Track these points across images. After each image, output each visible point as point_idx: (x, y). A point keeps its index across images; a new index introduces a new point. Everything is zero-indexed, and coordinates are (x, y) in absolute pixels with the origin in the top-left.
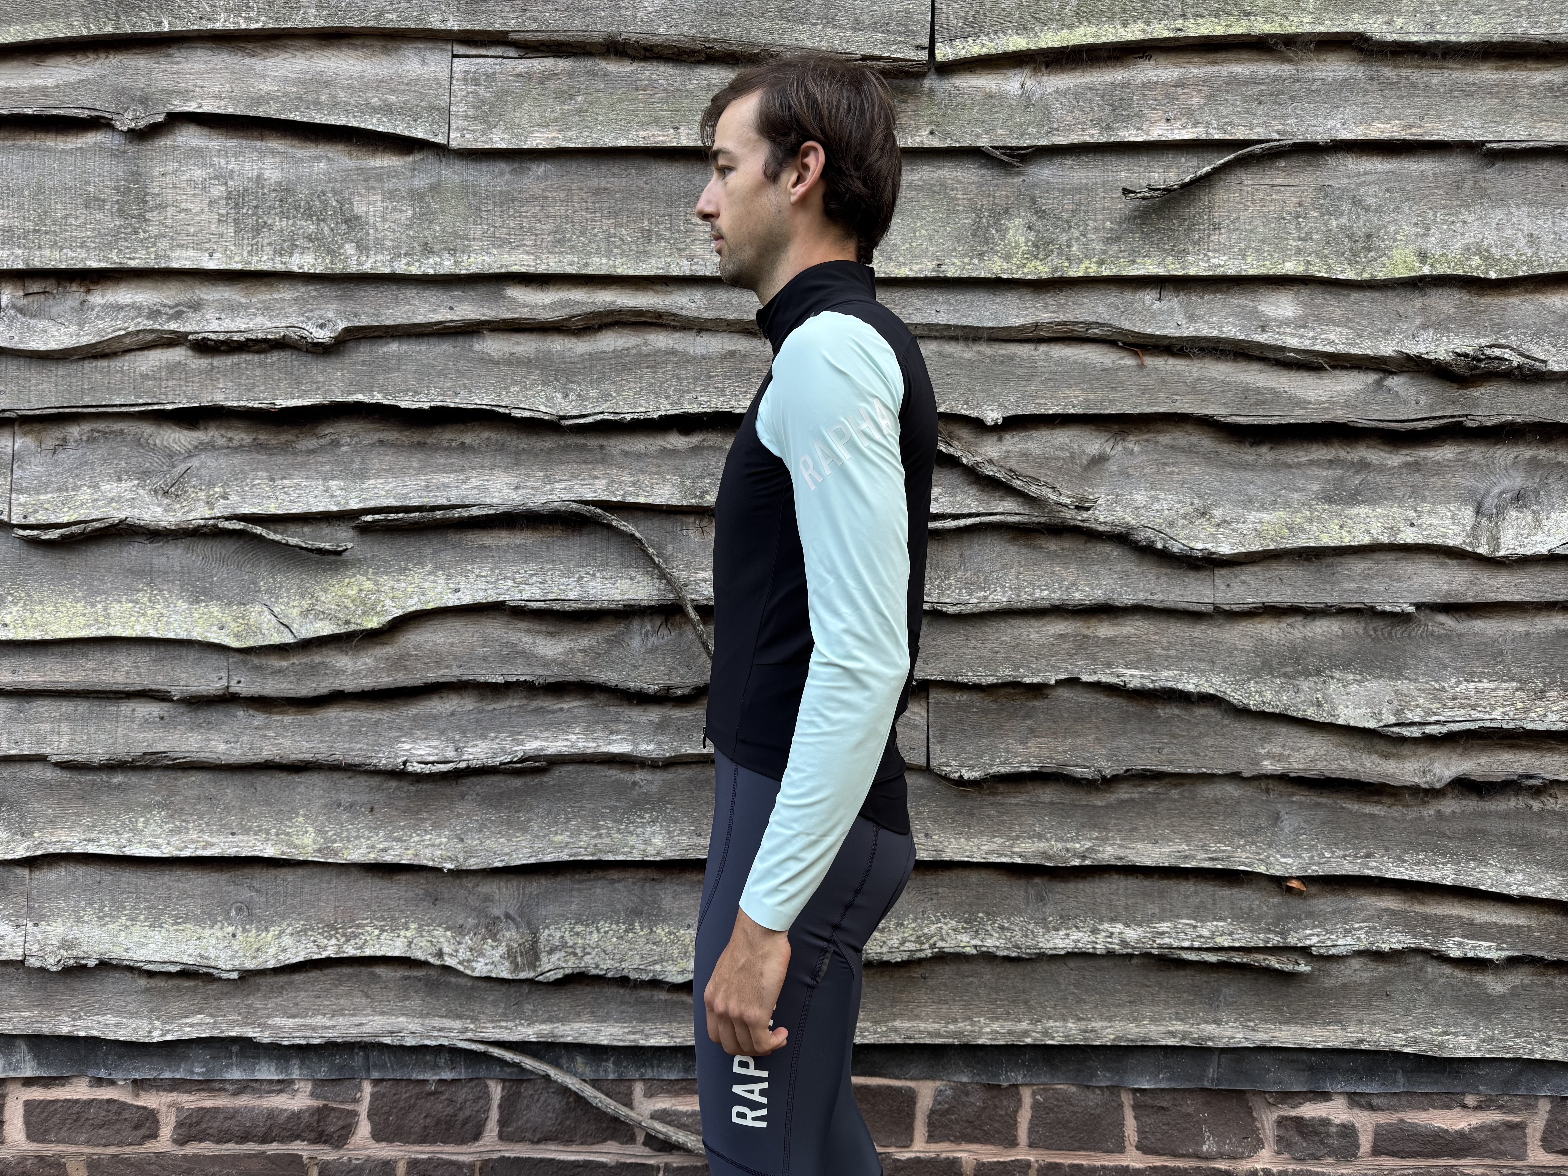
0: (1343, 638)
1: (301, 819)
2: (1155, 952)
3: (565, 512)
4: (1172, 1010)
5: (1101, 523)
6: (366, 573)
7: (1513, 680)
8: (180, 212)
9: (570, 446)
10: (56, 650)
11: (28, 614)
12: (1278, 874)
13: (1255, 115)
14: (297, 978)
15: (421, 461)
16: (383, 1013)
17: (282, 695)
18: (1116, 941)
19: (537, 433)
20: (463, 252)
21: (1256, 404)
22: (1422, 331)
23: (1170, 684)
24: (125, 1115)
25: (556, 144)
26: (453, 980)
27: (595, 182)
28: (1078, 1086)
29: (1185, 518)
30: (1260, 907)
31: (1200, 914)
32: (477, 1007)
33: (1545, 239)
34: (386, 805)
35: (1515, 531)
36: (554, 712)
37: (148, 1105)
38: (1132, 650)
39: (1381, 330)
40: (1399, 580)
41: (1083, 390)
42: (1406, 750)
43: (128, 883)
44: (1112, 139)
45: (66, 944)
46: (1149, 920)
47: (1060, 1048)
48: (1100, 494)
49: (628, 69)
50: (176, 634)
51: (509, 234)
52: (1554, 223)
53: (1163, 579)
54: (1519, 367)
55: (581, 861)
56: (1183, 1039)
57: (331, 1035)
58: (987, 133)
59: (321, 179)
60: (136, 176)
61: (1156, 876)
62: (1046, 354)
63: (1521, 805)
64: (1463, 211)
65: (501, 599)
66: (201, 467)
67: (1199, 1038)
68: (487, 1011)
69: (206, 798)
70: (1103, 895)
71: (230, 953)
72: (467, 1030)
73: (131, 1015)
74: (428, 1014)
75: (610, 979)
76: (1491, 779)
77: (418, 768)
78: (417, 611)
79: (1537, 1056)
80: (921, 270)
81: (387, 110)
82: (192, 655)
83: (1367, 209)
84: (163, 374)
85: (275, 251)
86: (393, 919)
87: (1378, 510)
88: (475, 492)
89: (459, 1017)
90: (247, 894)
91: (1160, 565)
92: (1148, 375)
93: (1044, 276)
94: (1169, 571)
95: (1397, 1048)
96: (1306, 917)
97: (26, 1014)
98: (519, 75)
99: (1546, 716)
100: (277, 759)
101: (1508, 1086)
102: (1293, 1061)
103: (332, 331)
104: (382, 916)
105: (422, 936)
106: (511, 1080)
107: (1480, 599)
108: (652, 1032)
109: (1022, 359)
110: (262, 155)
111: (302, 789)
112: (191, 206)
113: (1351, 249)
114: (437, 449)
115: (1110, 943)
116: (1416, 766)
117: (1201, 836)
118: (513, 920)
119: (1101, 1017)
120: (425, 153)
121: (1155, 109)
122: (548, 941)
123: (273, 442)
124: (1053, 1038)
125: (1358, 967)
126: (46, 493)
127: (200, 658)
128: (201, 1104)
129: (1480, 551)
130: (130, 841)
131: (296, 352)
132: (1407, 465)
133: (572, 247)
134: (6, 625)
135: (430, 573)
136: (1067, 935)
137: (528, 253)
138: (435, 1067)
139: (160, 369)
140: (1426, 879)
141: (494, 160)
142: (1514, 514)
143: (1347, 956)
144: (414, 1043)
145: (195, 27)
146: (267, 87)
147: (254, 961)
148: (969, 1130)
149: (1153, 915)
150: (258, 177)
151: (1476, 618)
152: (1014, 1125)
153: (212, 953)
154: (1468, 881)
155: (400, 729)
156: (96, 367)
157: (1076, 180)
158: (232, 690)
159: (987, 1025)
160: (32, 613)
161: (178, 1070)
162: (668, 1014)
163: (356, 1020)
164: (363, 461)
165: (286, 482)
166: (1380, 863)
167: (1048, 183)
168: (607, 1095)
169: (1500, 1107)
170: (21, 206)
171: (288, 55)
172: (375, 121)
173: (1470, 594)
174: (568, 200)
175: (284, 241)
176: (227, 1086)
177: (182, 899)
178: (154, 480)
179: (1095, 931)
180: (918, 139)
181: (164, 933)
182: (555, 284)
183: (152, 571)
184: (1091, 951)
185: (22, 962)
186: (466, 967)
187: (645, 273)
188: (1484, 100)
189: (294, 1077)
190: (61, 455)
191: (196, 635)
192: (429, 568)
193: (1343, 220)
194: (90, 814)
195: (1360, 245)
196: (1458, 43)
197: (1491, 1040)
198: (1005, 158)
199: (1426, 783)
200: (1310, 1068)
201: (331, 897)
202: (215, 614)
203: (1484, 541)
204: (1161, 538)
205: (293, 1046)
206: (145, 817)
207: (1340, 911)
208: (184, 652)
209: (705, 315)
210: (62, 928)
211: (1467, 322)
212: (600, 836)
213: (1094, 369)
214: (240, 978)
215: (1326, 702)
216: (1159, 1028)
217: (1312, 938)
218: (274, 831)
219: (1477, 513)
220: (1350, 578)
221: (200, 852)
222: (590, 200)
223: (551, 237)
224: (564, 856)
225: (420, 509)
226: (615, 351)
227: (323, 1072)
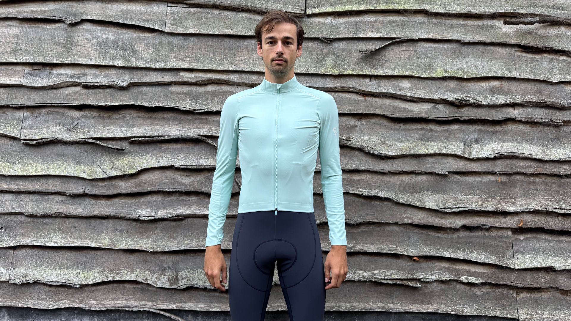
0: (427, 182)
1: (104, 234)
2: (373, 280)
3: (194, 138)
4: (379, 299)
5: (355, 145)
6: (131, 156)
7: (478, 195)
8: (82, 47)
9: (197, 119)
10: (30, 179)
11: (23, 167)
12: (410, 255)
13: (397, 31)
14: (99, 288)
15: (151, 122)
16: (126, 300)
17: (101, 194)
18: (361, 276)
19: (187, 115)
20: (168, 62)
21: (399, 112)
22: (446, 92)
23: (376, 194)
25: (197, 32)
26: (150, 288)
27: (208, 43)
29: (379, 144)
30: (405, 266)
31: (387, 268)
32: (157, 298)
33: (479, 67)
34: (132, 231)
35: (476, 150)
36: (187, 201)
38: (365, 183)
39: (434, 91)
40: (443, 164)
41: (349, 106)
42: (447, 216)
43: (46, 255)
44: (356, 37)
45: (24, 276)
46: (371, 270)
47: (344, 312)
48: (354, 137)
49: (219, 12)
50: (70, 174)
51: (182, 57)
52: (482, 63)
53: (373, 162)
54: (474, 103)
55: (193, 249)
56: (382, 309)
57: (109, 307)
58: (321, 34)
59: (126, 39)
60: (70, 37)
61: (373, 256)
62: (338, 95)
63: (483, 234)
64: (456, 59)
65: (173, 165)
66: (82, 123)
67: (387, 309)
68: (160, 299)
69: (74, 227)
70: (357, 261)
71: (77, 279)
72: (153, 305)
73: (43, 300)
74: (141, 300)
75: (201, 288)
76: (473, 226)
77: (143, 218)
79: (492, 315)
80: (302, 71)
81: (147, 20)
82: (74, 181)
83: (429, 57)
84: (73, 94)
85: (110, 60)
86: (132, 268)
87: (436, 143)
88: (166, 132)
89: (151, 301)
90: (85, 259)
91: (372, 158)
92: (367, 103)
93: (337, 74)
94: (374, 160)
95: (449, 312)
96: (420, 269)
97: (7, 299)
98: (187, 12)
99: (488, 206)
100: (98, 215)
102: (417, 317)
103: (126, 83)
104: (128, 267)
105: (141, 274)
107: (467, 170)
108: (214, 306)
110: (109, 31)
111: (105, 225)
112: (86, 46)
113: (425, 69)
114: (155, 119)
115: (359, 277)
116: (451, 221)
117: (387, 243)
118: (171, 269)
119: (357, 302)
120: (158, 33)
121: (368, 28)
122: (181, 275)
123: (105, 116)
124: (342, 309)
125: (436, 286)
126: (33, 129)
127: (76, 182)
129: (466, 156)
130: (48, 241)
131: (115, 89)
132: (444, 130)
133: (200, 61)
134: (15, 170)
135: (151, 157)
137: (187, 63)
138: (142, 319)
139: (72, 93)
140: (455, 257)
141: (178, 36)
142: (475, 145)
143: (432, 282)
144: (136, 310)
146: (111, 13)
147: (85, 282)
149: (373, 268)
150: (107, 38)
151: (466, 176)
153: (72, 279)
154: (468, 258)
155: (138, 206)
156: (52, 92)
157: (346, 48)
158: (85, 192)
160: (24, 167)
161: (56, 319)
162: (219, 300)
163: (117, 302)
164: (133, 122)
165: (108, 128)
166: (441, 252)
167: (338, 48)
170: (34, 44)
171: (118, 4)
172: (143, 23)
174: (200, 48)
175: (113, 57)
177: (63, 261)
178: (67, 126)
179: (355, 273)
181: (56, 272)
182: (195, 72)
183: (63, 154)
184: (353, 280)
185: (8, 281)
186: (154, 284)
187: (222, 69)
188: (461, 28)
190: (38, 118)
191: (76, 175)
192: (151, 155)
193: (423, 60)
194: (36, 232)
195: (427, 67)
196: (453, 13)
197: (477, 310)
198: (326, 41)
199: (454, 227)
200: (423, 319)
201: (112, 260)
202: (83, 168)
203: (467, 153)
204: (372, 150)
205: (96, 311)
206: (53, 233)
207: (430, 267)
208: (71, 180)
209: (239, 81)
210: (23, 270)
211: (459, 90)
212: (199, 241)
213: (352, 100)
214: (81, 287)
215: (423, 201)
216: (375, 305)
217: (421, 276)
218: (95, 238)
219: (465, 145)
220: (429, 164)
221: (71, 245)
222: (206, 48)
223: (194, 58)
224: (188, 248)
225: (149, 137)
226: (211, 91)
227: (105, 320)
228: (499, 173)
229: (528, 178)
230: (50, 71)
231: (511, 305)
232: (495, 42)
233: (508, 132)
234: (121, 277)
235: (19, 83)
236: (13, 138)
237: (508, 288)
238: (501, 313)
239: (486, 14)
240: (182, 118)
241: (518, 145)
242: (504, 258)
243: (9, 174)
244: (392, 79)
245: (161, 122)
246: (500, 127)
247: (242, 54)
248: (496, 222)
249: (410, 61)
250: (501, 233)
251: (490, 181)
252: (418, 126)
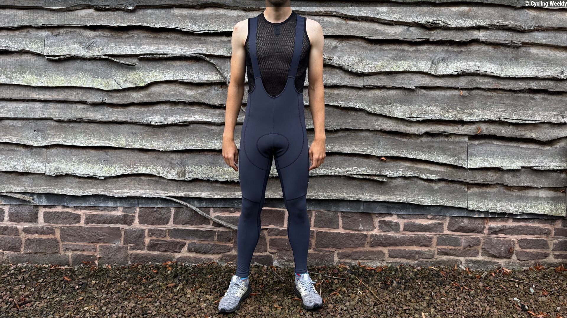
0: (397, 95)
1: (122, 137)
2: (347, 175)
3: (195, 56)
4: (351, 191)
5: (335, 64)
6: (141, 71)
7: (440, 107)
9: (196, 39)
10: (56, 90)
11: (48, 79)
12: (379, 155)
14: (120, 179)
15: (156, 42)
16: (143, 189)
17: (117, 103)
18: (337, 172)
19: (188, 35)
21: (376, 34)
22: (419, 16)
23: (352, 106)
24: (72, 216)
26: (162, 180)
28: (327, 210)
29: (357, 63)
30: (374, 164)
31: (359, 166)
32: (169, 188)
34: (145, 133)
35: (441, 68)
36: (191, 110)
37: (78, 213)
38: (343, 97)
39: (408, 15)
40: (411, 80)
41: (331, 29)
42: (413, 125)
43: (74, 153)
45: (57, 169)
46: (345, 167)
47: (322, 200)
48: (335, 56)
50: (89, 86)
53: (351, 79)
54: (443, 26)
55: (198, 149)
56: (354, 198)
57: (129, 194)
61: (347, 156)
62: (322, 19)
65: (177, 79)
66: (97, 41)
67: (358, 198)
68: (171, 188)
69: (96, 130)
70: (334, 160)
71: (102, 172)
72: (165, 193)
73: (74, 188)
74: (155, 189)
75: (205, 180)
76: (435, 133)
77: (154, 123)
78: (155, 82)
79: (445, 205)
82: (93, 92)
86: (146, 164)
87: (406, 62)
88: (170, 50)
89: (164, 190)
90: (106, 156)
91: (350, 75)
92: (348, 26)
94: (352, 77)
95: (409, 202)
96: (386, 167)
97: (45, 188)
99: (448, 116)
100: (116, 120)
101: (438, 213)
102: (383, 205)
103: (133, 6)
104: (143, 163)
105: (154, 168)
106: (177, 207)
107: (432, 86)
108: (215, 194)
111: (122, 129)
114: (161, 39)
115: (335, 173)
116: (415, 129)
117: (359, 145)
118: (179, 164)
119: (333, 192)
122: (188, 170)
123: (116, 35)
124: (320, 197)
125: (399, 181)
126: (54, 47)
127: (95, 93)
128: (92, 213)
129: (432, 73)
130: (75, 142)
131: (123, 12)
132: (414, 50)
134: (42, 82)
135: (158, 72)
136: (324, 170)
138: (156, 204)
139: (86, 15)
140: (417, 158)
142: (441, 64)
143: (397, 178)
144: (151, 197)
147: (108, 174)
149: (347, 166)
151: (432, 91)
153: (97, 172)
154: (428, 159)
155: (149, 113)
156: (68, 13)
158: (104, 101)
160: (50, 79)
161: (86, 204)
162: (220, 190)
163: (136, 191)
164: (141, 41)
165: (119, 46)
166: (406, 154)
168: (203, 211)
169: (436, 219)
176: (100, 208)
177: (89, 158)
178: (84, 44)
179: (331, 169)
181: (84, 166)
183: (82, 69)
184: (330, 174)
185: (44, 174)
186: (166, 177)
189: (118, 206)
190: (58, 37)
191: (94, 86)
192: (158, 70)
194: (64, 134)
197: (434, 200)
199: (418, 133)
200: (387, 207)
201: (129, 158)
202: (100, 81)
203: (433, 71)
204: (350, 68)
205: (118, 197)
206: (79, 135)
207: (395, 166)
208: (91, 91)
209: (233, 5)
210: (56, 165)
211: (430, 14)
212: (203, 143)
213: (334, 23)
214: (105, 179)
215: (392, 111)
216: (348, 195)
217: (388, 173)
218: (114, 139)
219: (432, 63)
220: (399, 79)
221: (94, 145)
224: (193, 148)
225: (156, 54)
226: (209, 14)
227: (126, 205)
228: (461, 88)
229: (486, 93)
231: (462, 197)
233: (472, 52)
234: (137, 171)
235: (39, 5)
236: (38, 55)
237: (461, 184)
238: (453, 203)
240: (183, 39)
241: (480, 63)
242: (459, 159)
243: (37, 85)
244: (371, 4)
245: (166, 42)
246: (465, 48)
248: (455, 130)
250: (458, 139)
251: (452, 95)
252: (392, 47)
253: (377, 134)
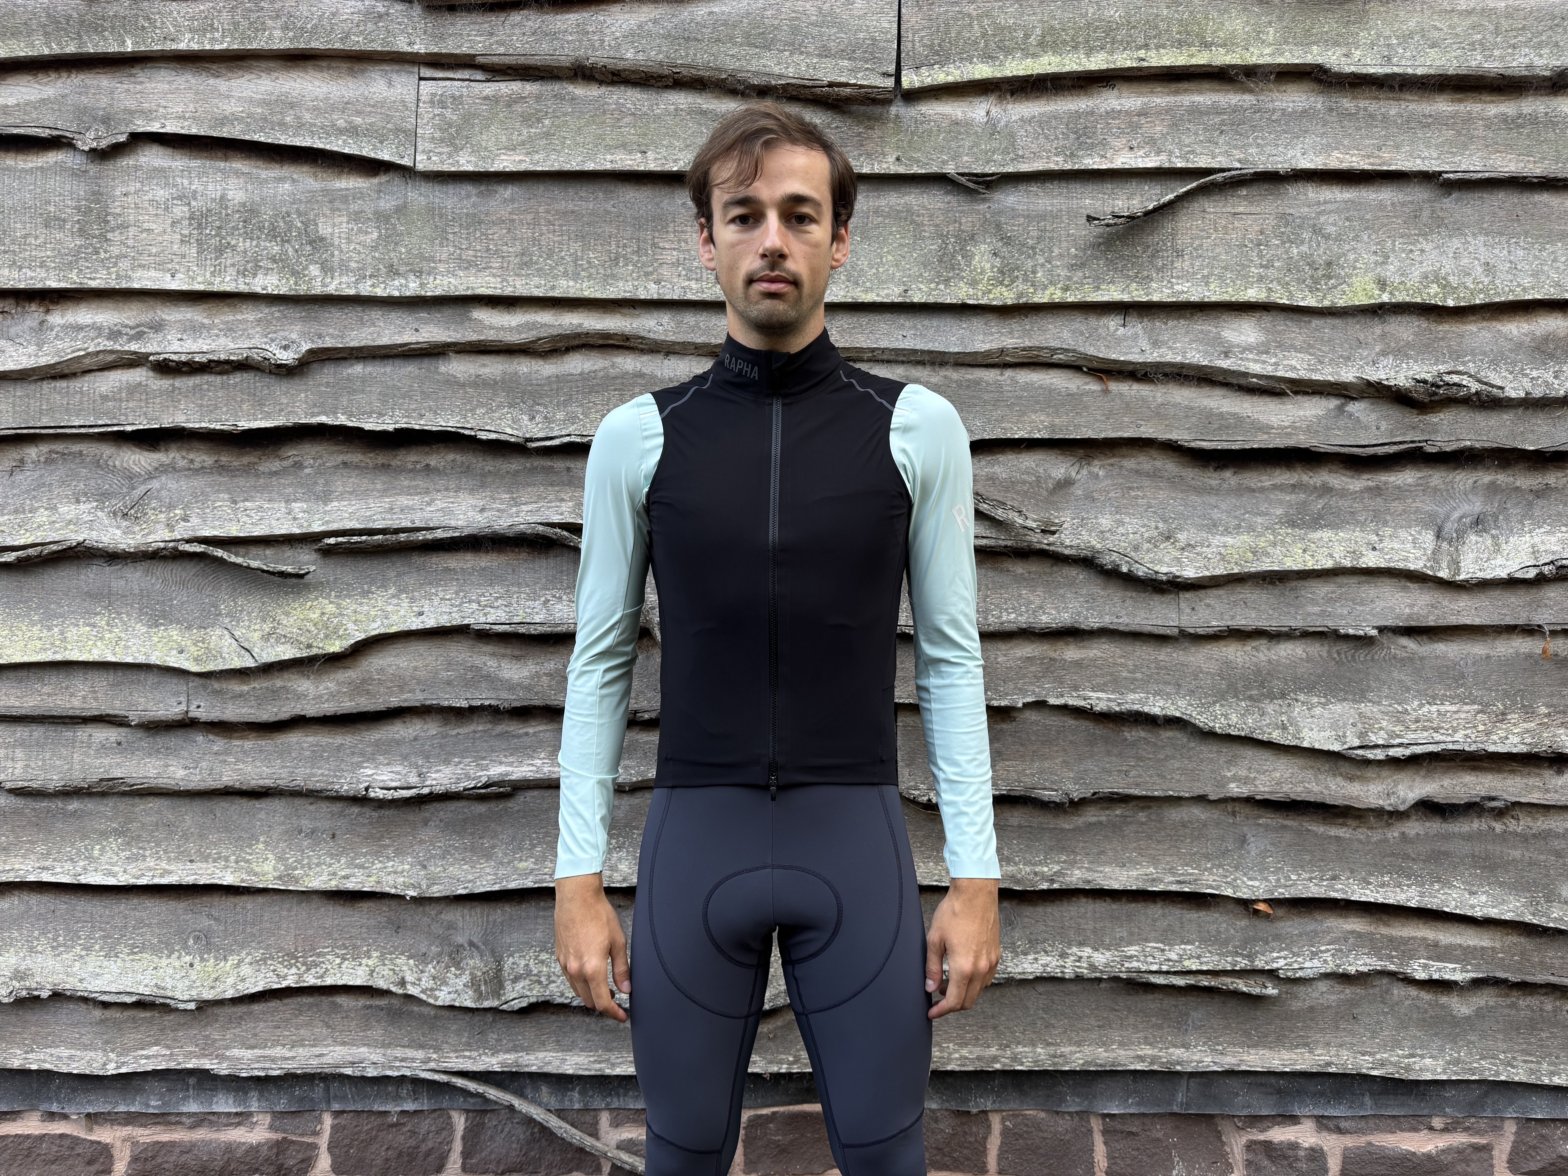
0: (1308, 662)
1: (261, 846)
2: (1124, 976)
3: (532, 534)
4: (1141, 1034)
5: (1067, 547)
6: (328, 596)
7: (1474, 703)
8: (141, 232)
9: (536, 468)
10: (11, 674)
12: (1245, 897)
13: (1217, 144)
14: (256, 1007)
15: (385, 483)
16: (344, 1044)
17: (242, 720)
18: (1085, 965)
19: (503, 455)
20: (429, 274)
21: (1219, 429)
22: (1382, 358)
23: (1136, 707)
24: (79, 1150)
25: (522, 167)
26: (416, 1009)
27: (562, 205)
28: (1047, 1111)
29: (1150, 542)
30: (1227, 930)
31: (1168, 937)
32: (440, 1036)
33: (1501, 268)
34: (348, 832)
35: (1475, 555)
36: (519, 736)
37: (102, 1139)
38: (1099, 672)
39: (1341, 356)
40: (1362, 604)
41: (1048, 415)
42: (1370, 772)
43: (84, 912)
44: (1076, 167)
45: (19, 975)
46: (1117, 944)
47: (1030, 1073)
48: (1066, 518)
49: (595, 93)
50: (135, 658)
51: (476, 257)
52: (1509, 252)
53: (1129, 602)
54: (1477, 393)
56: (1152, 1063)
57: (291, 1066)
58: (953, 159)
59: (285, 200)
60: (97, 196)
61: (1124, 900)
62: (1012, 379)
63: (1484, 826)
64: (1421, 240)
65: (466, 622)
66: (162, 488)
67: (1167, 1062)
68: (450, 1040)
69: (165, 825)
71: (187, 983)
72: (429, 1060)
73: (85, 1047)
74: (390, 1044)
75: (575, 1007)
76: (1454, 801)
77: (380, 794)
78: (380, 635)
79: (1503, 1078)
80: (888, 295)
81: (353, 131)
82: (151, 679)
83: (1327, 237)
84: (124, 395)
85: (238, 272)
86: (355, 947)
87: (1341, 534)
88: (439, 514)
89: (422, 1047)
90: (205, 922)
91: (1126, 589)
92: (1113, 400)
93: (1009, 302)
94: (1134, 594)
95: (1364, 1071)
96: (1273, 940)
98: (486, 98)
99: (1507, 738)
100: (237, 785)
101: (1474, 1108)
102: (1261, 1085)
103: (296, 352)
104: (343, 944)
105: (385, 965)
106: (475, 1111)
107: (1442, 622)
108: (618, 1061)
109: (988, 384)
110: (226, 174)
111: (262, 815)
112: (154, 226)
113: (1312, 277)
114: (401, 471)
115: (1079, 967)
116: (1380, 788)
117: (1168, 859)
118: (477, 948)
119: (1070, 1042)
120: (391, 174)
121: (1118, 137)
122: (513, 969)
123: (235, 464)
124: (1022, 1064)
125: (1324, 990)
126: (3, 515)
127: (159, 683)
128: (156, 1138)
129: (1441, 574)
130: (85, 869)
131: (259, 374)
132: (1369, 489)
133: (538, 270)
135: (394, 597)
136: (1036, 959)
137: (494, 276)
138: (397, 1098)
139: (120, 390)
140: (1391, 901)
141: (461, 182)
142: (1474, 538)
143: (1314, 979)
144: (375, 1074)
145: (159, 48)
146: (231, 107)
147: (212, 991)
148: (938, 1157)
149: (1122, 939)
150: (222, 197)
151: (1438, 641)
152: (984, 1152)
153: (169, 983)
154: (1432, 903)
155: (362, 754)
156: (55, 387)
157: (1041, 207)
158: (191, 715)
159: (956, 1051)
161: (133, 1104)
163: (317, 1051)
164: (327, 483)
165: (247, 504)
166: (1346, 886)
167: (1013, 210)
168: (572, 1125)
169: (1466, 1129)
171: (253, 76)
172: (340, 142)
173: (1431, 618)
174: (536, 223)
175: (248, 262)
176: (184, 1119)
177: (139, 928)
178: (114, 502)
179: (1063, 955)
180: (885, 166)
181: (120, 963)
182: (521, 307)
183: (110, 594)
184: (1059, 975)
186: (429, 996)
187: (612, 297)
188: (1440, 131)
189: (253, 1109)
190: (19, 477)
191: (155, 659)
192: (392, 591)
193: (1304, 248)
194: (45, 841)
195: (1320, 273)
196: (1415, 75)
197: (1457, 1062)
198: (971, 185)
199: (1390, 805)
200: (1279, 1092)
201: (291, 925)
202: (175, 638)
203: (1444, 565)
204: (1127, 562)
205: (251, 1078)
206: (100, 844)
207: (1307, 934)
208: (142, 676)
209: (673, 338)
210: (15, 959)
211: (1426, 349)
213: (1059, 394)
214: (197, 1009)
215: (1291, 725)
216: (1128, 1053)
217: (1279, 961)
218: (233, 858)
219: (1438, 537)
220: (1314, 602)
221: (158, 881)
222: (557, 223)
223: (518, 259)
224: (529, 883)
225: (383, 531)
226: (581, 374)
227: (282, 1105)
228: (1552, 628)
230: (42, 316)
231: (1564, 1047)
232: (1560, 175)
234: (322, 977)
237: (1558, 994)
238: (1532, 1072)
239: (1533, 77)
240: (487, 468)
242: (1551, 902)
244: (1199, 314)
245: (420, 483)
246: (1560, 475)
247: (679, 241)
248: (1529, 789)
249: (1261, 251)
250: (1542, 823)
251: (1517, 654)
252: (1282, 477)
253: (1234, 814)
